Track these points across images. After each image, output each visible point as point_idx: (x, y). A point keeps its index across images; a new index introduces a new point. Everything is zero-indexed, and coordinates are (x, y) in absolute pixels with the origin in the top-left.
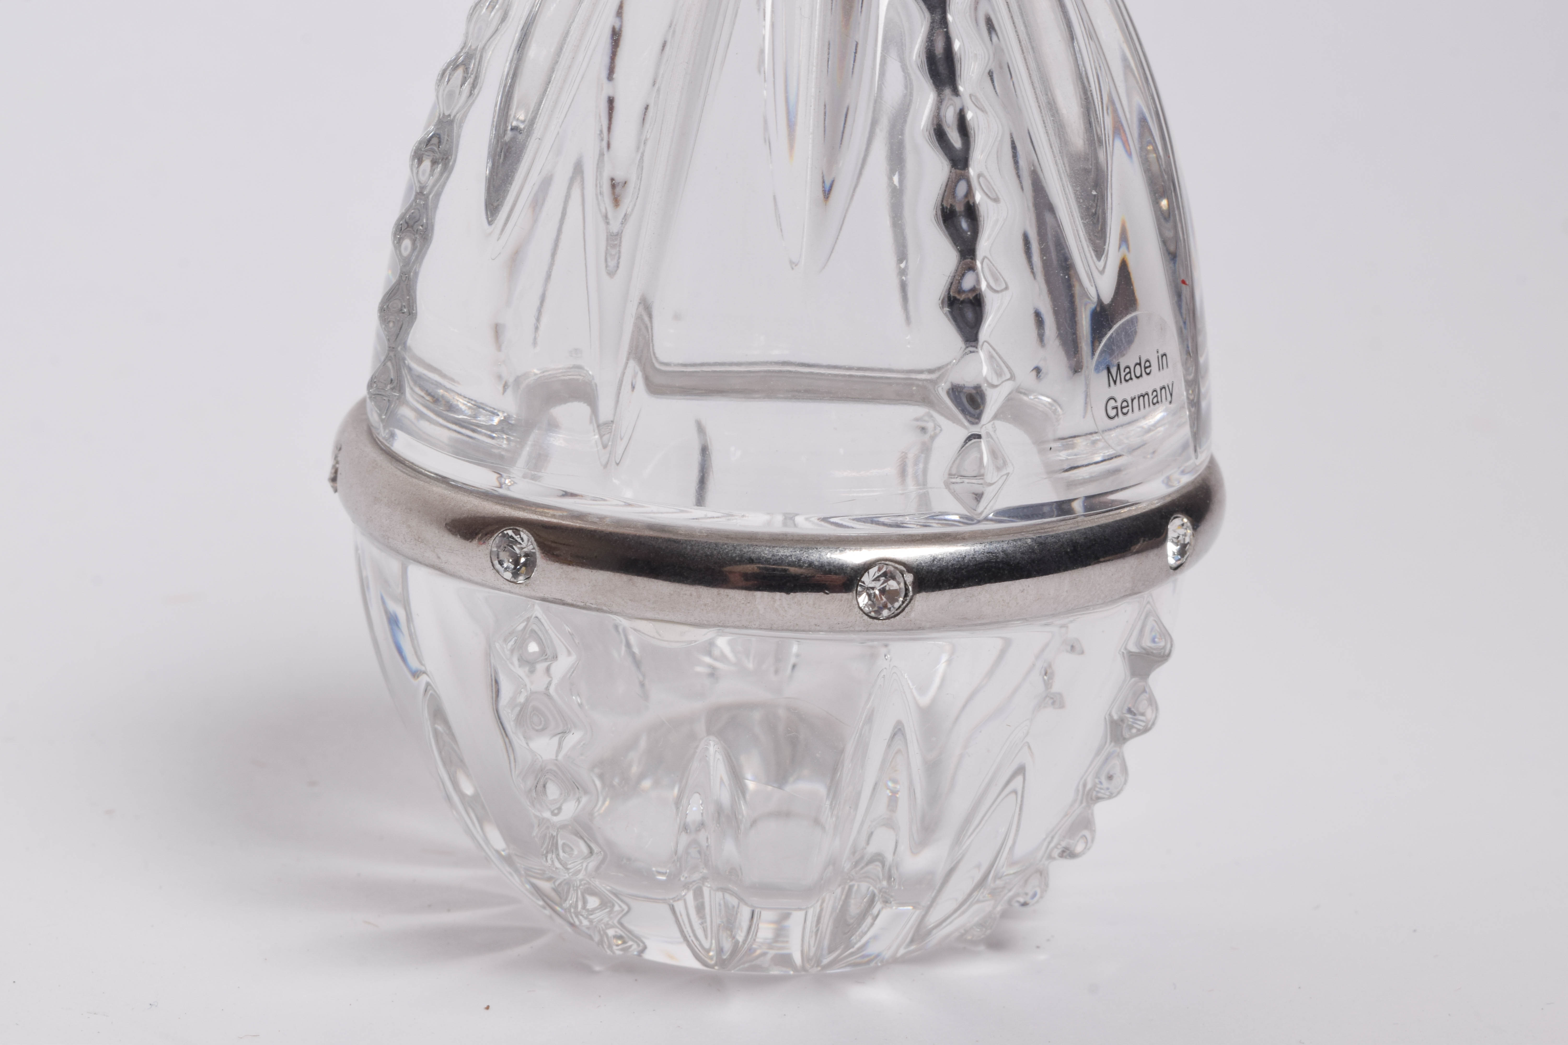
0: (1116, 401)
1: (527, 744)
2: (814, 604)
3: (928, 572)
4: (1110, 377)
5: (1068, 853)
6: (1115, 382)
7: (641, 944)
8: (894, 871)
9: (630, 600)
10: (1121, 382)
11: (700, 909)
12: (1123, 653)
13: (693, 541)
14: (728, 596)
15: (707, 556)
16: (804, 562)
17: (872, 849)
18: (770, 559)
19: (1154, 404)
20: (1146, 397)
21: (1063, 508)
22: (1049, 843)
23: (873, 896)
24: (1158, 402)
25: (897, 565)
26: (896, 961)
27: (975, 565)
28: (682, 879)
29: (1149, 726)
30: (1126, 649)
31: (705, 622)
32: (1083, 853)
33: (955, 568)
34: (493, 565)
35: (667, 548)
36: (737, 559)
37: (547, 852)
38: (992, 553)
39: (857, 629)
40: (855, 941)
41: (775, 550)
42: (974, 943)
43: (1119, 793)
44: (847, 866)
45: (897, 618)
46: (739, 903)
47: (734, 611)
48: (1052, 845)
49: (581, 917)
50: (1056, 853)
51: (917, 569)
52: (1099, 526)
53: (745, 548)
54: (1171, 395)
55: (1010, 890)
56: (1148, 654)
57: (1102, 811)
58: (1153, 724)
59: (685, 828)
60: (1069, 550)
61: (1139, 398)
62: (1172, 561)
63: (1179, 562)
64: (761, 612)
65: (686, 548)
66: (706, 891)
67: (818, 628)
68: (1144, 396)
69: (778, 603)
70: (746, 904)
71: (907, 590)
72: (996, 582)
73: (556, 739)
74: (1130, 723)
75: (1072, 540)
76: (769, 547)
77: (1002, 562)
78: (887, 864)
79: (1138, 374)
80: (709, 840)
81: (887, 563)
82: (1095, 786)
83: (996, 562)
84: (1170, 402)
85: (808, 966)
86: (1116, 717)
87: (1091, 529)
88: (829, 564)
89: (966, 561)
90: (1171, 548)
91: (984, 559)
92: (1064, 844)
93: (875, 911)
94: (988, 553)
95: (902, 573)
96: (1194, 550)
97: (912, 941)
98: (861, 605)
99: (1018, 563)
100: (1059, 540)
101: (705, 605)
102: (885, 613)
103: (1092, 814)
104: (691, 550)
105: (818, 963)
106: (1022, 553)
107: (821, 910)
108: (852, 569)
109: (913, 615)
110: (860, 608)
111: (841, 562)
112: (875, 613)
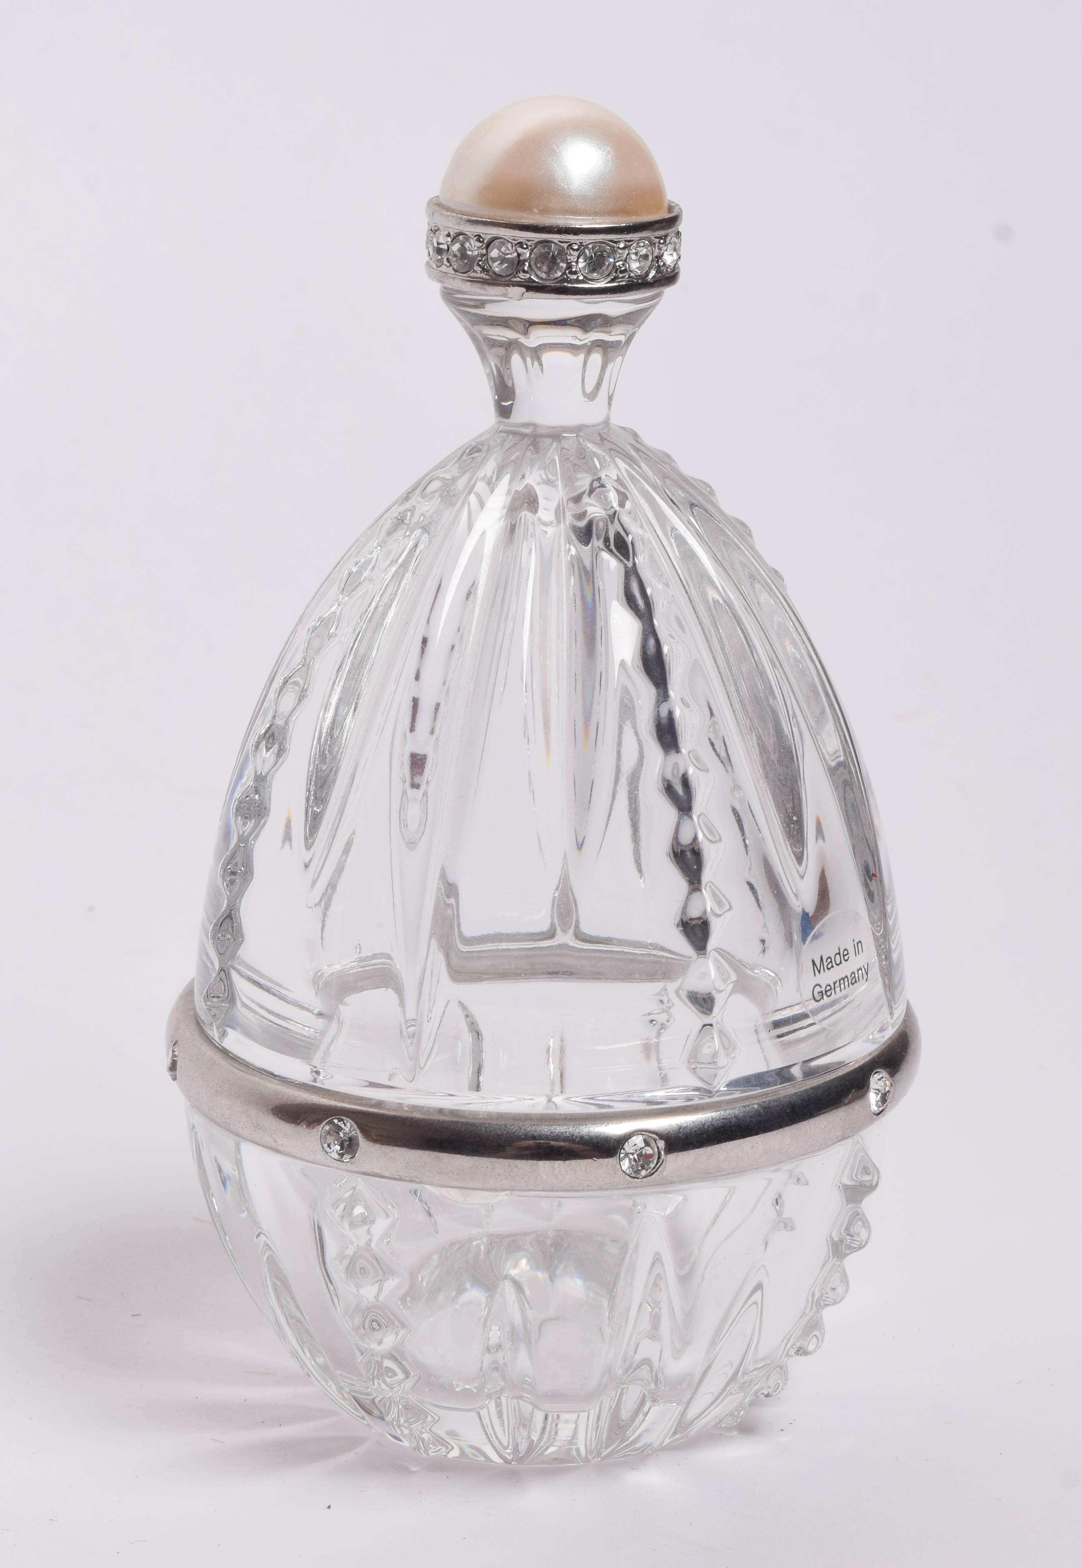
0: (821, 987)
1: (358, 1291)
2: (586, 1170)
3: (675, 1139)
4: (815, 968)
5: (802, 1351)
6: (819, 971)
7: (450, 1447)
8: (660, 1375)
9: (438, 1173)
10: (824, 971)
11: (500, 1414)
12: (839, 1186)
13: (486, 1124)
14: (516, 1167)
15: (498, 1135)
16: (576, 1137)
17: (638, 1357)
18: (549, 1135)
19: (852, 984)
20: (846, 979)
21: (783, 1075)
22: (786, 1344)
23: (644, 1396)
24: (856, 982)
25: (651, 1135)
26: (663, 1449)
27: (713, 1130)
28: (486, 1391)
29: (863, 1244)
30: (840, 1182)
31: (499, 1188)
32: (815, 1350)
33: (697, 1134)
34: (323, 1148)
35: (465, 1130)
36: (523, 1137)
37: (373, 1378)
38: (726, 1119)
39: (621, 1187)
40: (629, 1435)
41: (552, 1128)
42: (729, 1429)
43: (841, 1300)
44: (620, 1372)
45: (653, 1176)
46: (533, 1409)
47: (522, 1178)
48: (789, 1346)
49: (403, 1428)
50: (792, 1352)
51: (667, 1137)
52: (812, 1088)
53: (528, 1127)
54: (867, 974)
55: (755, 1385)
56: (860, 1186)
57: (828, 1314)
58: (866, 1243)
59: (488, 1349)
60: (788, 1111)
61: (840, 981)
62: (874, 1108)
63: (881, 1109)
64: (544, 1178)
65: (481, 1130)
66: (504, 1400)
67: (590, 1188)
68: (844, 979)
69: (557, 1170)
70: (540, 1409)
71: (659, 1153)
72: (730, 1141)
73: (376, 1286)
74: (848, 1243)
75: (790, 1103)
76: (548, 1126)
77: (734, 1125)
78: (654, 1370)
79: (838, 963)
80: (506, 1358)
81: (643, 1133)
82: (822, 1296)
83: (730, 1126)
84: (867, 980)
85: (590, 1457)
86: (836, 1239)
87: (806, 1091)
88: (597, 1137)
89: (706, 1127)
90: (873, 1098)
91: (721, 1124)
92: (798, 1344)
93: (646, 1409)
94: (723, 1119)
95: (655, 1140)
96: (893, 1097)
97: (675, 1433)
98: (623, 1169)
99: (748, 1125)
100: (780, 1103)
101: (499, 1175)
102: (643, 1173)
103: (821, 1317)
104: (485, 1131)
105: (598, 1454)
106: (751, 1117)
107: (600, 1411)
108: (615, 1140)
109: (665, 1173)
110: (623, 1171)
111: (606, 1135)
112: (635, 1174)
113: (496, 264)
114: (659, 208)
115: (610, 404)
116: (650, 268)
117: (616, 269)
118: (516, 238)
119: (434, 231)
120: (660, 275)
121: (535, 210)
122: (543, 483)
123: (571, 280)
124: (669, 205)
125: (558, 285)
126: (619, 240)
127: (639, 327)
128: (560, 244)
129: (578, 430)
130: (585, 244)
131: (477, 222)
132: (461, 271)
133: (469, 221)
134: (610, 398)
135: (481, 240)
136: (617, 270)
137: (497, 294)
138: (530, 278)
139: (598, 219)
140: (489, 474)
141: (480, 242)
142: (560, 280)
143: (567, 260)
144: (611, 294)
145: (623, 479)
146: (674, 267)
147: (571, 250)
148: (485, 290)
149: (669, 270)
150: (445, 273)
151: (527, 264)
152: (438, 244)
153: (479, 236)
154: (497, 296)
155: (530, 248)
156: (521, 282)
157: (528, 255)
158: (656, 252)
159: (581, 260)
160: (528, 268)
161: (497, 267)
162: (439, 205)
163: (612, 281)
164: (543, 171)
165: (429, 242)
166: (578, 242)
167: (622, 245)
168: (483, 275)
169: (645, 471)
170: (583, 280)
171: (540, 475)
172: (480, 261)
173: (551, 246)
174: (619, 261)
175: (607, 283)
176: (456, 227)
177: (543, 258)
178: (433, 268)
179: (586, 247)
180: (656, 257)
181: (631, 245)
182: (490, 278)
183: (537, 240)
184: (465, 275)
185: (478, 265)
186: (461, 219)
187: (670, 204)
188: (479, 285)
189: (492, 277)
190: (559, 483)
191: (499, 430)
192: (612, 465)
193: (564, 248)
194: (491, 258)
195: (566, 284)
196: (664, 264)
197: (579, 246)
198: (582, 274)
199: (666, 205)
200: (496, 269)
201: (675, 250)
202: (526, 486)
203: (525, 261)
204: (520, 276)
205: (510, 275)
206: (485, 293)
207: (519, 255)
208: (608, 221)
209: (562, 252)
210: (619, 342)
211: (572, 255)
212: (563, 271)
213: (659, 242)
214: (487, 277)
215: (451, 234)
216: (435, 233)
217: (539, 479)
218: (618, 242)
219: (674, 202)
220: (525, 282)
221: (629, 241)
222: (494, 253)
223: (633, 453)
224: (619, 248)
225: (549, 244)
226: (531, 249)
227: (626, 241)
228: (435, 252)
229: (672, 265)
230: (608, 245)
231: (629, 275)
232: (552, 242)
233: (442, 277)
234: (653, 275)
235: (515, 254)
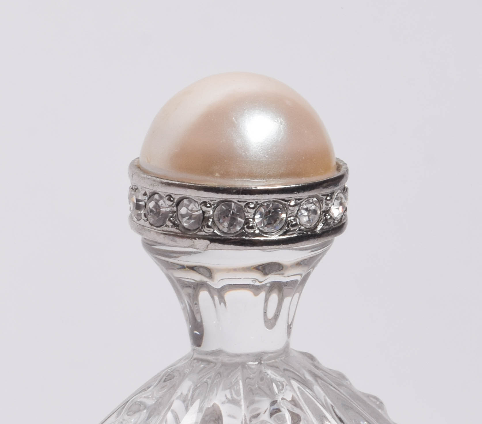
113: (185, 219)
114: (327, 169)
115: (289, 333)
116: (318, 222)
117: (287, 223)
118: (201, 198)
119: (134, 189)
120: (327, 226)
121: (217, 174)
122: (228, 402)
123: (249, 233)
124: (337, 163)
125: (237, 238)
126: (290, 199)
127: (313, 268)
128: (239, 203)
129: (259, 357)
130: (260, 203)
131: (169, 185)
132: (156, 225)
133: (162, 183)
134: (289, 327)
135: (172, 199)
136: (289, 224)
137: (186, 245)
138: (213, 232)
139: (272, 181)
140: (185, 393)
141: (171, 201)
142: (240, 234)
143: (245, 216)
144: (283, 245)
145: (297, 399)
146: (341, 219)
147: (248, 208)
148: (176, 241)
149: (336, 221)
150: (143, 226)
151: (211, 220)
152: (138, 200)
153: (170, 196)
154: (185, 247)
155: (213, 206)
156: (207, 235)
157: (211, 213)
158: (324, 207)
159: (258, 216)
160: (211, 223)
161: (186, 222)
162: (139, 167)
163: (285, 234)
164: (224, 140)
165: (130, 197)
166: (254, 202)
167: (293, 203)
168: (174, 229)
169: (316, 392)
170: (259, 233)
171: (226, 396)
172: (171, 217)
173: (231, 204)
174: (290, 217)
175: (279, 236)
176: (151, 188)
177: (224, 214)
178: (134, 221)
179: (261, 205)
180: (324, 212)
181: (301, 202)
182: (180, 232)
183: (218, 200)
184: (159, 229)
185: (170, 220)
186: (154, 181)
187: (339, 162)
188: (171, 237)
189: (181, 231)
190: (242, 403)
191: (193, 358)
192: (288, 387)
193: (242, 207)
194: (181, 215)
195: (244, 237)
196: (331, 217)
197: (255, 205)
198: (258, 229)
199: (334, 163)
200: (185, 225)
201: (341, 204)
202: (213, 405)
203: (209, 217)
204: (205, 230)
205: (196, 229)
206: (177, 245)
207: (204, 213)
208: (280, 183)
209: (240, 210)
210: (296, 281)
211: (249, 212)
212: (242, 226)
213: (326, 199)
214: (178, 231)
215: (148, 193)
216: (135, 191)
217: (224, 399)
218: (289, 200)
219: (342, 161)
220: (209, 235)
221: (299, 199)
222: (183, 211)
223: (308, 377)
224: (289, 205)
225: (230, 203)
226: (214, 208)
227: (296, 199)
228: (135, 208)
229: (339, 217)
230: (281, 203)
231: (300, 228)
232: (232, 201)
233: (140, 230)
234: (321, 227)
235: (201, 212)
